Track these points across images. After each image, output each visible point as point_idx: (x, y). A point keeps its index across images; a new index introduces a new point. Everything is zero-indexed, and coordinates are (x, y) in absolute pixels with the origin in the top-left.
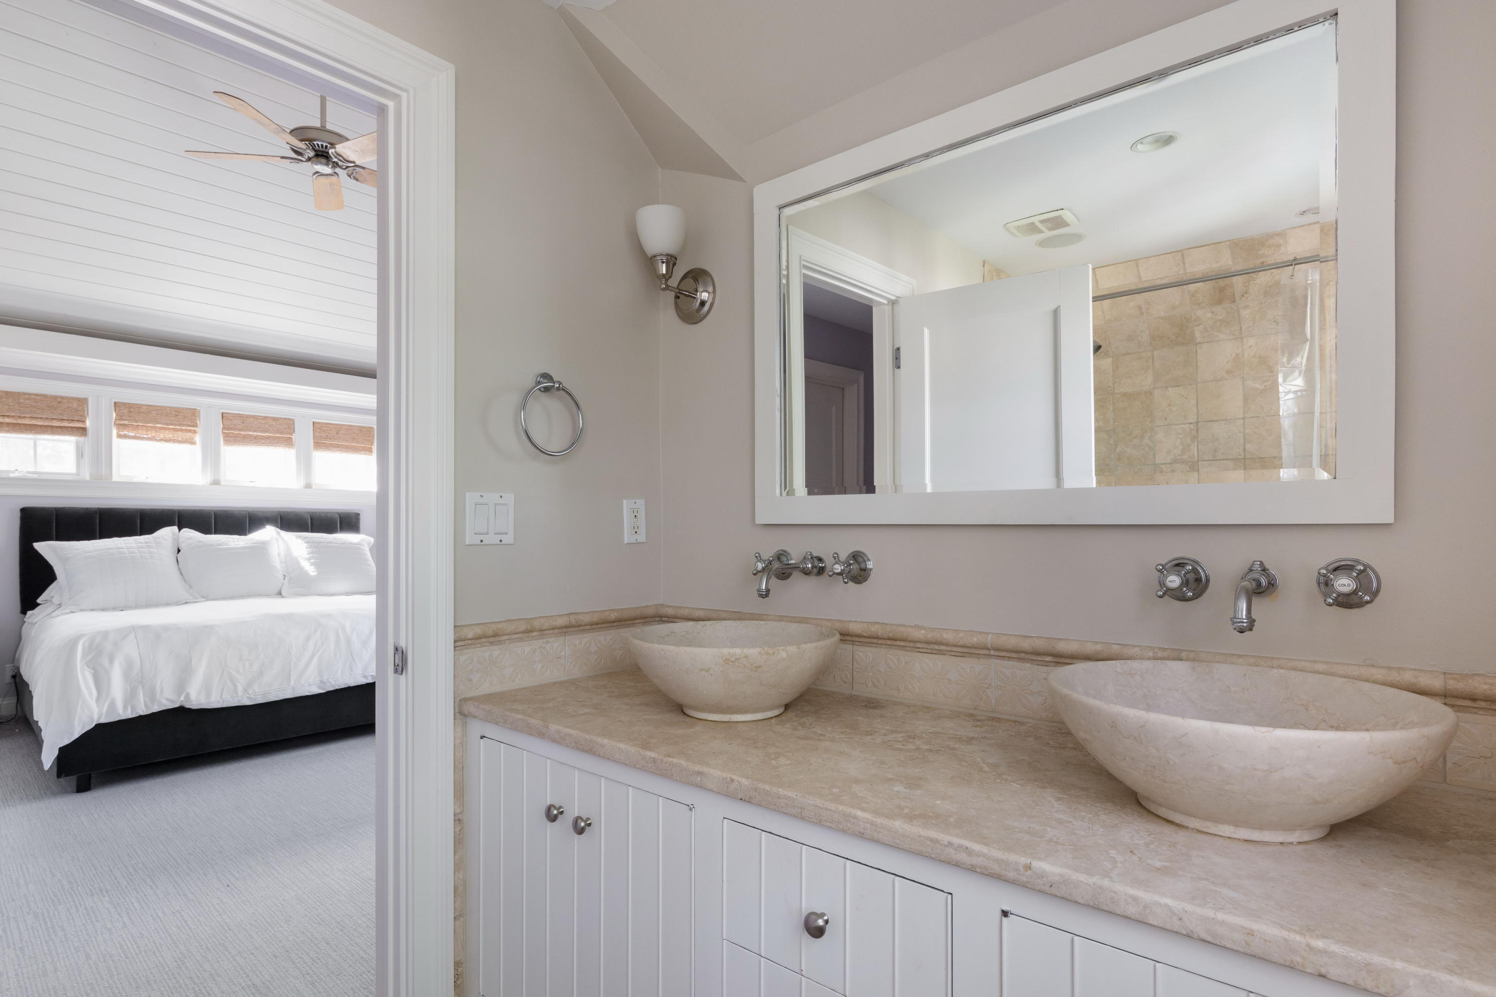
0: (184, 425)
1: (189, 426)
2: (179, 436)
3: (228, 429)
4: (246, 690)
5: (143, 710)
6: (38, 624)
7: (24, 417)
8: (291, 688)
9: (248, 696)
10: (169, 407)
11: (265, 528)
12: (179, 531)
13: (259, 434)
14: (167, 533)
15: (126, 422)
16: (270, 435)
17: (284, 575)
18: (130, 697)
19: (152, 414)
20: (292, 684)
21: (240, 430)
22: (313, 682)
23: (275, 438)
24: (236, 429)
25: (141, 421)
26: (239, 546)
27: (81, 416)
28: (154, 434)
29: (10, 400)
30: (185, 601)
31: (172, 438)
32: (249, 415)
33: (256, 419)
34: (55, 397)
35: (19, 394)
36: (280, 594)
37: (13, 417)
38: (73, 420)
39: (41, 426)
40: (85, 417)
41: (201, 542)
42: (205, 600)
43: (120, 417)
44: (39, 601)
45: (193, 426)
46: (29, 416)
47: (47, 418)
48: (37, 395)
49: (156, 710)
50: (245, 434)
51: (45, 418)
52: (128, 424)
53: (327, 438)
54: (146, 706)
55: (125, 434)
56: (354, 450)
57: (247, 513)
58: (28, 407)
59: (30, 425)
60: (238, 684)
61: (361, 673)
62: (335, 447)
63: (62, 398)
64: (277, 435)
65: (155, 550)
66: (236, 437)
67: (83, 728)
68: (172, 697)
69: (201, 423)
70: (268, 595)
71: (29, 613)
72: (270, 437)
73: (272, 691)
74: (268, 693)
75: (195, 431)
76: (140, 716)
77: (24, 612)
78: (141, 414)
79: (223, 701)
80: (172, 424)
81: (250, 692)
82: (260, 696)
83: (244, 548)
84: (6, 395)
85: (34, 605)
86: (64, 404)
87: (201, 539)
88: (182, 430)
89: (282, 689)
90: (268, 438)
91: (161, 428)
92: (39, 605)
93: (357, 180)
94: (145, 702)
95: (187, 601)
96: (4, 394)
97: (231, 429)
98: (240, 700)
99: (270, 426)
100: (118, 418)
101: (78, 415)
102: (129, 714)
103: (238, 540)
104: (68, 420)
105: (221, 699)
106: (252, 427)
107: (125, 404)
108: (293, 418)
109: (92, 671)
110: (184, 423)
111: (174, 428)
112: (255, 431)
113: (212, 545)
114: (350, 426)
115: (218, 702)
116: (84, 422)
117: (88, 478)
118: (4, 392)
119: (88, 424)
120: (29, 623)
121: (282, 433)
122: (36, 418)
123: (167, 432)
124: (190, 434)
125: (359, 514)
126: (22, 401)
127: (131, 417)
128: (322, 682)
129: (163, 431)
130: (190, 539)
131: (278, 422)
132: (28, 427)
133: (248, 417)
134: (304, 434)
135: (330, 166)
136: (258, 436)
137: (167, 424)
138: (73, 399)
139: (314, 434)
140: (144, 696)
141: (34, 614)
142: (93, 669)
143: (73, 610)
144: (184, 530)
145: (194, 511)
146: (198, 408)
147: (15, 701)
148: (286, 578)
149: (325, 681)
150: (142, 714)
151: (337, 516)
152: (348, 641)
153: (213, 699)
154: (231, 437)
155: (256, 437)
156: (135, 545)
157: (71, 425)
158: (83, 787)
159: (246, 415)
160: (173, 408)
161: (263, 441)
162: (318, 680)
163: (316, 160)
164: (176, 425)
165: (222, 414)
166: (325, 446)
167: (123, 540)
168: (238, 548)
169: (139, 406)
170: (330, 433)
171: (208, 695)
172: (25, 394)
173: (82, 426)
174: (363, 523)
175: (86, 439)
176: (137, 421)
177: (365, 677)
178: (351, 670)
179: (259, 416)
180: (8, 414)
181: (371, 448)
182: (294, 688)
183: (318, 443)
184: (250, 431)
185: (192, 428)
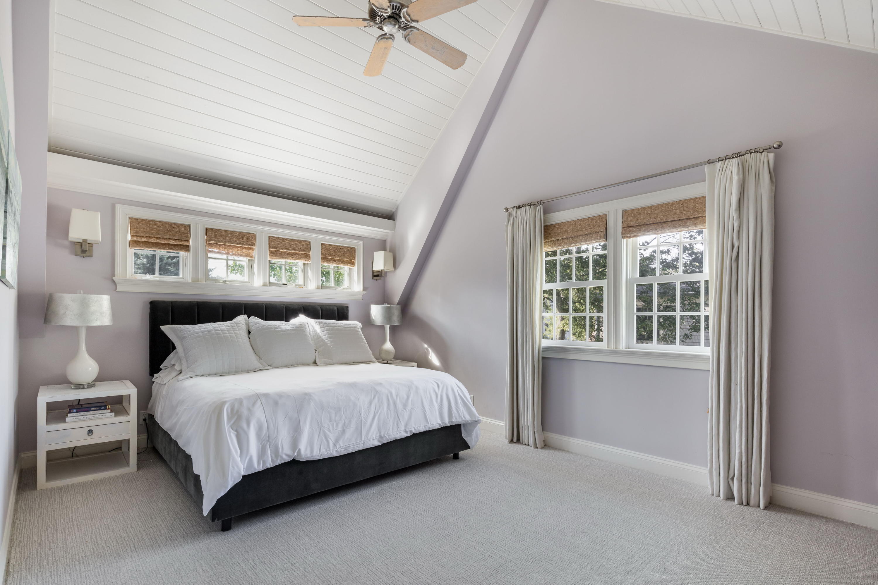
0: (247, 244)
1: (250, 245)
2: (244, 252)
3: (272, 248)
4: (335, 445)
5: (270, 464)
6: (167, 385)
7: (153, 237)
8: (362, 442)
9: (336, 449)
10: (238, 232)
11: (299, 316)
12: (248, 318)
13: (290, 251)
14: (241, 319)
15: (213, 242)
16: (297, 252)
17: (315, 350)
18: (262, 453)
19: (228, 236)
20: (363, 439)
21: (279, 248)
22: (375, 437)
23: (299, 254)
24: (277, 248)
25: (222, 241)
26: (288, 329)
27: (187, 237)
28: (229, 251)
29: (144, 225)
30: (259, 369)
31: (239, 254)
32: (284, 238)
33: (289, 241)
34: (171, 224)
35: (150, 221)
36: (315, 363)
37: (146, 237)
38: (182, 240)
39: (162, 244)
40: (189, 238)
41: (264, 326)
42: (272, 368)
43: (209, 238)
44: (161, 367)
45: (253, 245)
46: (156, 236)
47: (166, 238)
48: (160, 222)
49: (279, 463)
50: (281, 251)
51: (165, 238)
52: (214, 244)
53: (329, 255)
54: (272, 460)
55: (212, 250)
56: (344, 263)
57: (284, 305)
58: (155, 231)
59: (155, 243)
60: (330, 440)
61: (404, 429)
62: (333, 261)
63: (175, 224)
64: (301, 252)
65: (238, 332)
66: (277, 253)
67: (234, 482)
68: (289, 452)
69: (257, 243)
70: (308, 364)
71: (156, 375)
72: (296, 253)
73: (351, 445)
74: (348, 447)
75: (253, 248)
76: (268, 469)
77: (152, 374)
78: (222, 237)
79: (321, 454)
80: (240, 244)
81: (338, 447)
82: (343, 450)
83: (291, 330)
84: (142, 221)
85: (158, 370)
86: (176, 229)
87: (264, 324)
88: (245, 248)
89: (357, 443)
90: (295, 254)
91: (233, 246)
92: (161, 369)
93: (409, 42)
94: (271, 456)
95: (260, 369)
96: (140, 221)
97: (274, 248)
98: (331, 453)
99: (297, 246)
100: (208, 239)
101: (185, 237)
102: (261, 468)
103: (286, 324)
104: (179, 240)
105: (320, 453)
106: (286, 246)
107: (212, 229)
108: (310, 240)
109: (236, 433)
110: (247, 243)
111: (241, 247)
112: (288, 249)
113: (271, 328)
114: (342, 246)
115: (318, 455)
116: (188, 241)
117: (190, 280)
118: (141, 219)
119: (191, 243)
120: (157, 383)
121: (303, 251)
122: (160, 238)
123: (236, 249)
124: (250, 251)
125: (348, 307)
126: (151, 226)
127: (216, 238)
128: (381, 437)
129: (234, 249)
130: (257, 323)
131: (301, 244)
132: (154, 245)
133: (284, 239)
134: (316, 252)
135: (397, 26)
136: (289, 252)
137: (237, 244)
138: (182, 225)
139: (322, 252)
140: (270, 452)
141: (160, 377)
142: (236, 431)
143: (192, 376)
144: (252, 317)
145: (254, 304)
146: (255, 233)
147: (146, 437)
148: (317, 351)
149: (383, 436)
150: (269, 467)
151: (336, 308)
152: (395, 404)
153: (315, 453)
154: (274, 253)
155: (288, 254)
156: (225, 328)
157: (181, 243)
158: (226, 527)
159: (283, 238)
160: (241, 232)
161: (292, 256)
162: (378, 435)
163: (388, 21)
164: (242, 244)
165: (269, 237)
166: (328, 260)
167: (218, 325)
168: (288, 331)
169: (221, 231)
170: (330, 251)
171: (312, 451)
172: (153, 221)
173: (188, 244)
174: (351, 312)
175: (189, 253)
176: (219, 242)
177: (406, 432)
178: (398, 427)
179: (290, 239)
180: (143, 235)
181: (354, 262)
182: (364, 442)
183: (324, 258)
184: (285, 249)
185: (252, 247)
